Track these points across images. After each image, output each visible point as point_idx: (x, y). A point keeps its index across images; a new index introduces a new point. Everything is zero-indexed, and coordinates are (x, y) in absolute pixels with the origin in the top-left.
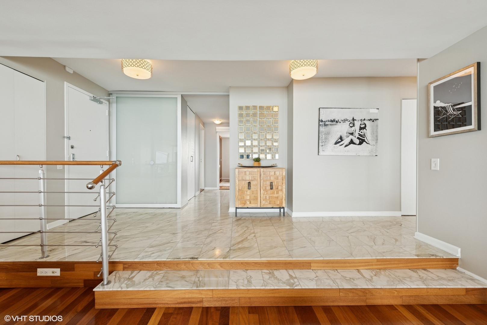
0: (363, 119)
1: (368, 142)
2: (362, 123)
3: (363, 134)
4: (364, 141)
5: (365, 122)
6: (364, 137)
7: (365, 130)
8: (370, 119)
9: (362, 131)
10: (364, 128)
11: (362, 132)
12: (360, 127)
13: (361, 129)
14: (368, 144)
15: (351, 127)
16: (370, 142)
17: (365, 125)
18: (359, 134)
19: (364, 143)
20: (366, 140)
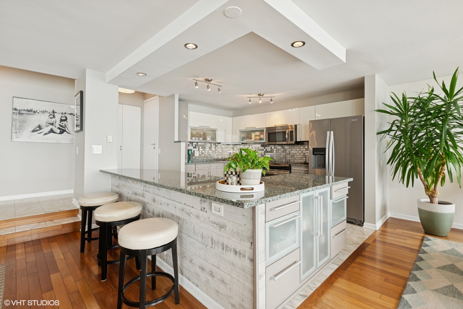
0: (64, 112)
1: (69, 132)
2: (63, 116)
3: (64, 125)
4: (65, 131)
5: (66, 115)
6: (65, 128)
7: (65, 122)
8: (71, 114)
9: (63, 122)
10: (66, 120)
11: (63, 124)
12: (61, 119)
13: (61, 120)
14: (69, 133)
15: (51, 118)
16: (71, 132)
17: (66, 117)
18: (59, 124)
19: (65, 132)
20: (67, 130)
